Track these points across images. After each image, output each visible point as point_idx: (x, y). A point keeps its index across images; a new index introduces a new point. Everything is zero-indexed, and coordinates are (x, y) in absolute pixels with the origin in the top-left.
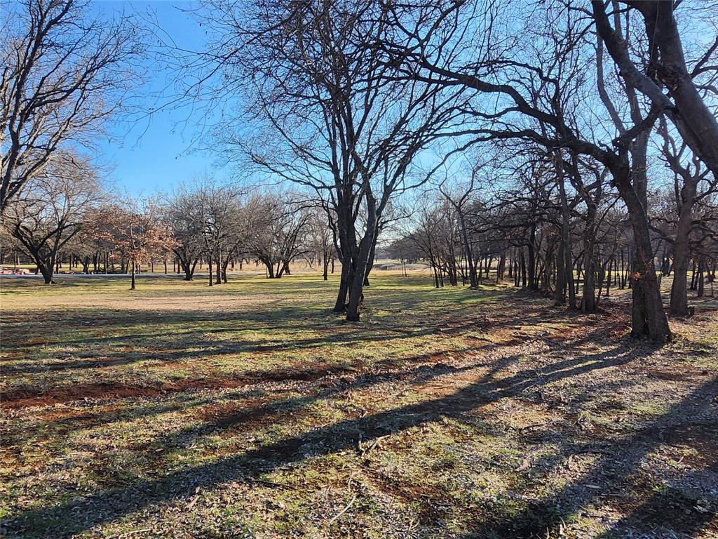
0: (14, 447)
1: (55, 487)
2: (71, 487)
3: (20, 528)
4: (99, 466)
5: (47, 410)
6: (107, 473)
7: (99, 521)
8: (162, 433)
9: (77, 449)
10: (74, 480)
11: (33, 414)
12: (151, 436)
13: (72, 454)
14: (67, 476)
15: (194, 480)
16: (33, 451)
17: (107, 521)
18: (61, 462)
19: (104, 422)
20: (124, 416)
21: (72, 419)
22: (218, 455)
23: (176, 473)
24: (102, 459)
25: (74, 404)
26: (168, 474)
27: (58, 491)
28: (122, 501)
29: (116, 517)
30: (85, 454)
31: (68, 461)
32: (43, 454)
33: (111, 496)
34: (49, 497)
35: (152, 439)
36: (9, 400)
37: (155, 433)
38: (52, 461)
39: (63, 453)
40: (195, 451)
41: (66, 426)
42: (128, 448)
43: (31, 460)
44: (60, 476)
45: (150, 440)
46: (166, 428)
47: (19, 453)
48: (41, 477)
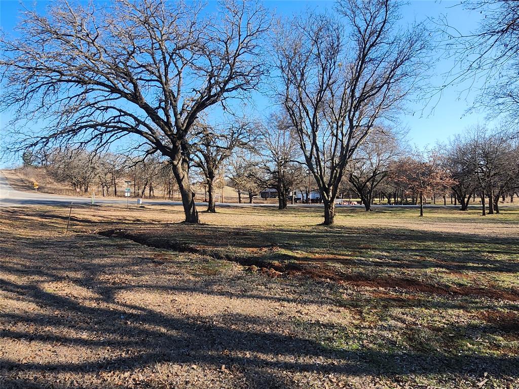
0: (359, 309)
1: (384, 340)
2: (393, 343)
3: (366, 359)
4: (409, 335)
5: (375, 290)
6: (415, 341)
7: (414, 372)
8: (453, 323)
9: (394, 319)
10: (395, 339)
11: (367, 291)
12: (444, 323)
13: (392, 322)
14: (390, 336)
15: (482, 366)
16: (368, 314)
17: (418, 373)
18: (386, 326)
19: (411, 306)
20: (423, 304)
21: (390, 299)
22: (502, 352)
23: (467, 356)
24: (411, 330)
25: (390, 290)
26: (460, 354)
27: (385, 343)
28: (427, 363)
29: (424, 373)
30: (400, 324)
31: (390, 326)
32: (375, 317)
33: (419, 357)
34: (380, 345)
35: (445, 326)
36: (354, 280)
37: (447, 322)
38: (380, 323)
39: (386, 320)
40: (481, 344)
41: (388, 303)
42: (428, 327)
43: (368, 319)
44: (386, 334)
45: (443, 326)
46: (456, 321)
47: (362, 313)
48: (375, 331)
